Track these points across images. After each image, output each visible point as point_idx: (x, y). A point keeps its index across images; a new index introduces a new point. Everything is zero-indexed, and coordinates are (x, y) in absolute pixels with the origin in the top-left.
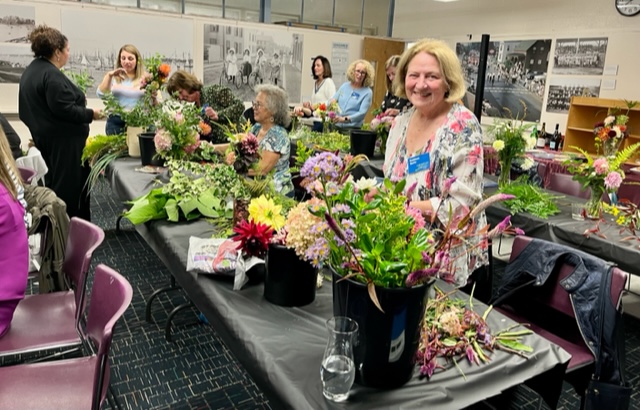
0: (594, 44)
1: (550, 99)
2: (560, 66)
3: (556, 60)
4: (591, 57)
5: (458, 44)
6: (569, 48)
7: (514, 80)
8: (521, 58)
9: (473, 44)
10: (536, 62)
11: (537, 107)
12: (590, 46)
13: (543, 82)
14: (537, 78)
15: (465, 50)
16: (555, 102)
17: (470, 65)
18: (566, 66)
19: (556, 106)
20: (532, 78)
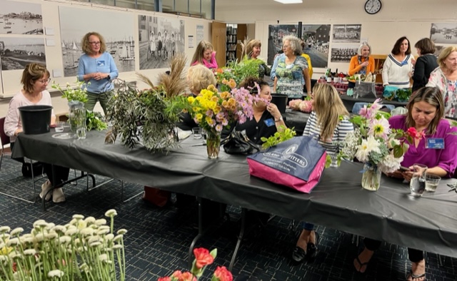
0: (355, 27)
1: (332, 55)
2: (337, 38)
3: (334, 35)
4: (353, 34)
5: (270, 26)
6: (341, 29)
7: (310, 46)
8: (313, 34)
9: (281, 26)
10: (322, 36)
11: (325, 60)
12: (352, 29)
13: (327, 47)
14: (324, 44)
15: (275, 29)
16: (335, 57)
17: (279, 38)
18: (340, 38)
19: (336, 59)
20: (321, 45)
